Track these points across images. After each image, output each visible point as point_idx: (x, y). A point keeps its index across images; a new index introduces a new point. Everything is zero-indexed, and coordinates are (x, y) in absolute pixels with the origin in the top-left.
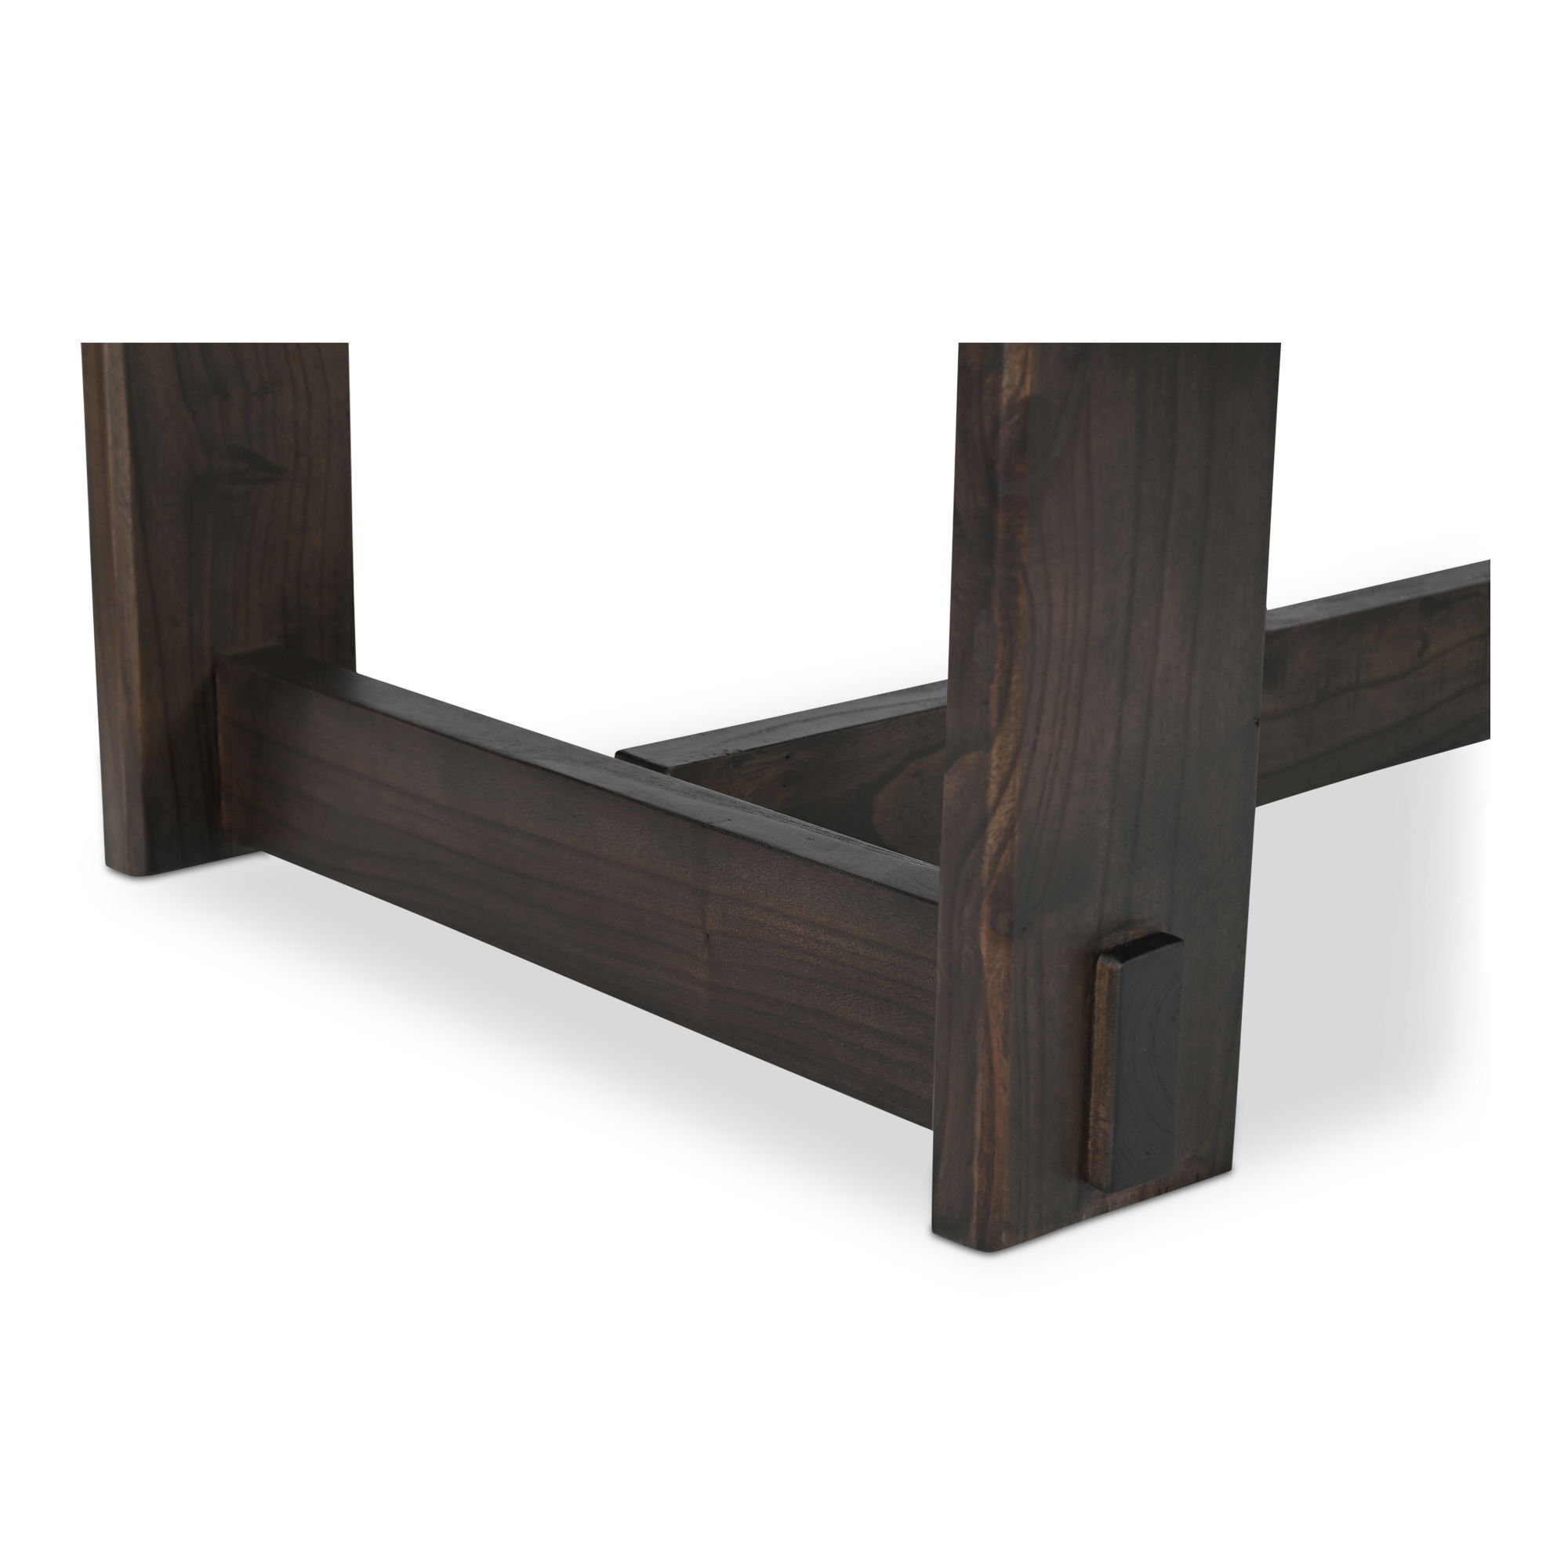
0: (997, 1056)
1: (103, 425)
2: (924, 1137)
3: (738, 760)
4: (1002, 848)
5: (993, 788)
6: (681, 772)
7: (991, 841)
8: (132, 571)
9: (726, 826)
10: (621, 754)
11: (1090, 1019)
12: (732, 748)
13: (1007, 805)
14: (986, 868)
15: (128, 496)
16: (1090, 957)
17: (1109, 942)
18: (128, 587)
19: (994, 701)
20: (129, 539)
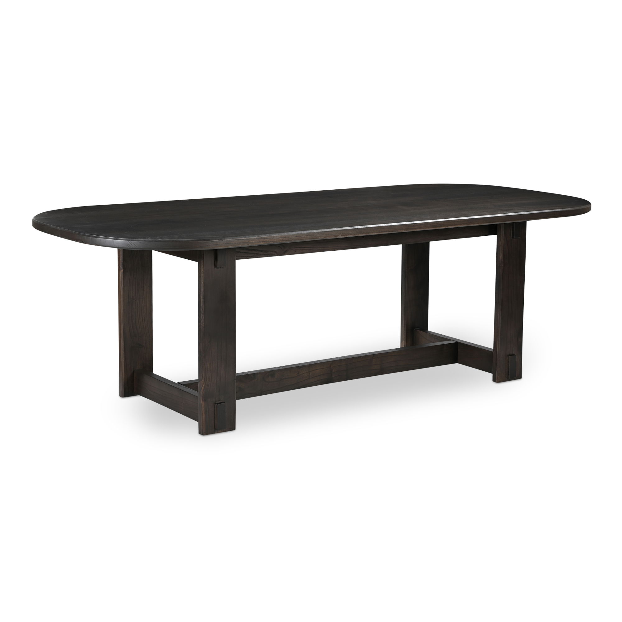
0: (203, 414)
1: (120, 340)
2: (197, 423)
3: (192, 384)
4: (203, 391)
5: (202, 385)
6: (184, 385)
7: (202, 391)
8: (123, 358)
9: (185, 391)
10: (178, 383)
11: (215, 411)
12: (191, 382)
13: (203, 387)
14: (201, 393)
15: (123, 349)
16: (215, 404)
17: (216, 403)
18: (123, 360)
19: (202, 376)
20: (123, 354)
